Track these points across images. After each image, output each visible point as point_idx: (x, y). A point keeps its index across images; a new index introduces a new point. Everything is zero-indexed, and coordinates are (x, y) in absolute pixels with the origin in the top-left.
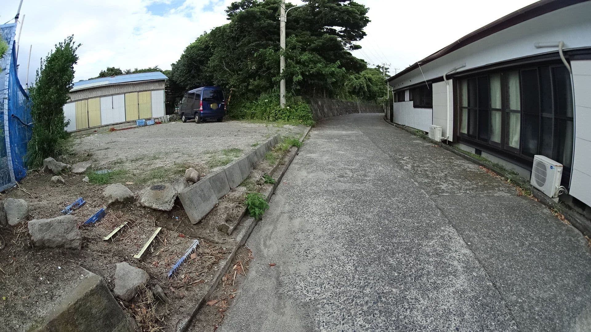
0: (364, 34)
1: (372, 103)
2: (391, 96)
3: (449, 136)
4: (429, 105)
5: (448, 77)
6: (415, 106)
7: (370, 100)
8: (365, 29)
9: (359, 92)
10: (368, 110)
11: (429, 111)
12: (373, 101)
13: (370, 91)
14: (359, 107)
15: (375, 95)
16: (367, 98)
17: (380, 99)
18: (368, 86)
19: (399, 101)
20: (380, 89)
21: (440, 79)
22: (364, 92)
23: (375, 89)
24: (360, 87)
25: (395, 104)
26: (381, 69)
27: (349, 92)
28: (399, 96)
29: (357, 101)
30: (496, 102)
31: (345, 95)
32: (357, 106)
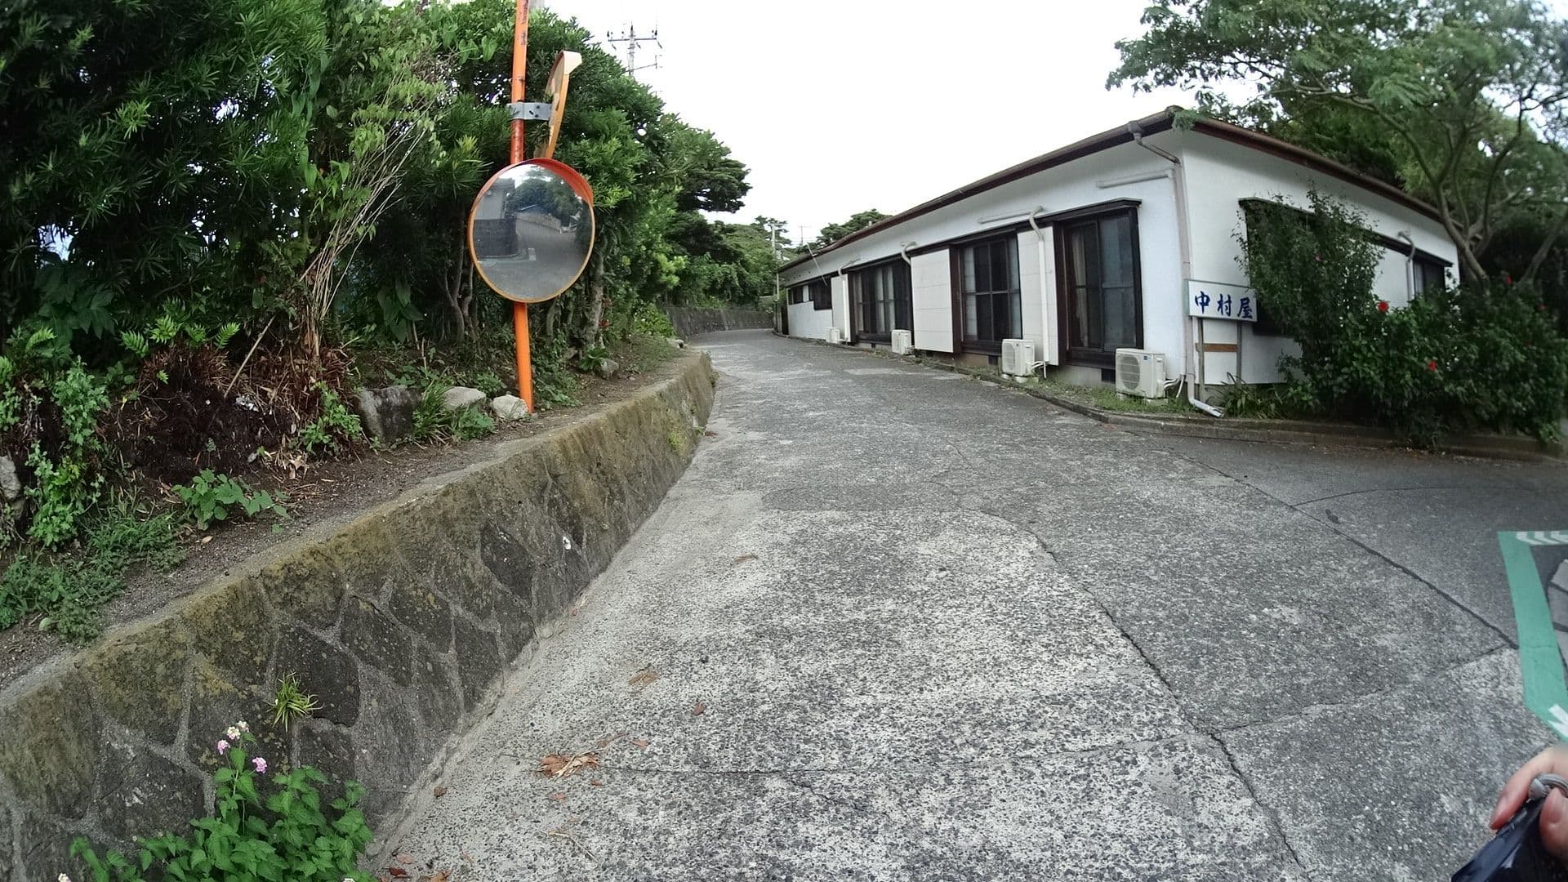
0: (741, 204)
1: (749, 309)
2: (783, 297)
3: (848, 336)
4: (829, 306)
5: (844, 272)
6: (816, 308)
7: (744, 303)
8: (743, 199)
9: (721, 291)
10: (741, 324)
11: (829, 312)
12: (750, 306)
13: (744, 286)
14: (724, 318)
15: (755, 293)
16: (737, 300)
17: (766, 300)
18: (741, 276)
19: (796, 302)
20: (765, 278)
21: (835, 274)
22: (733, 289)
23: (754, 279)
24: (726, 279)
25: (791, 309)
26: (765, 226)
27: (705, 291)
28: (795, 295)
29: (720, 306)
30: (881, 297)
31: (699, 297)
32: (720, 316)
